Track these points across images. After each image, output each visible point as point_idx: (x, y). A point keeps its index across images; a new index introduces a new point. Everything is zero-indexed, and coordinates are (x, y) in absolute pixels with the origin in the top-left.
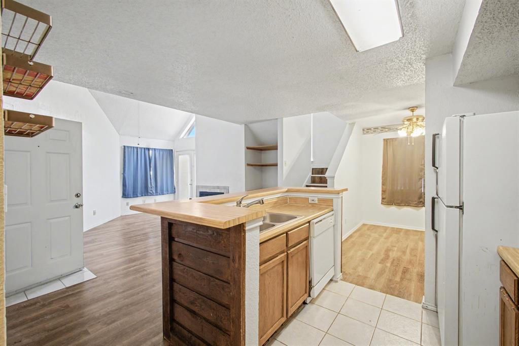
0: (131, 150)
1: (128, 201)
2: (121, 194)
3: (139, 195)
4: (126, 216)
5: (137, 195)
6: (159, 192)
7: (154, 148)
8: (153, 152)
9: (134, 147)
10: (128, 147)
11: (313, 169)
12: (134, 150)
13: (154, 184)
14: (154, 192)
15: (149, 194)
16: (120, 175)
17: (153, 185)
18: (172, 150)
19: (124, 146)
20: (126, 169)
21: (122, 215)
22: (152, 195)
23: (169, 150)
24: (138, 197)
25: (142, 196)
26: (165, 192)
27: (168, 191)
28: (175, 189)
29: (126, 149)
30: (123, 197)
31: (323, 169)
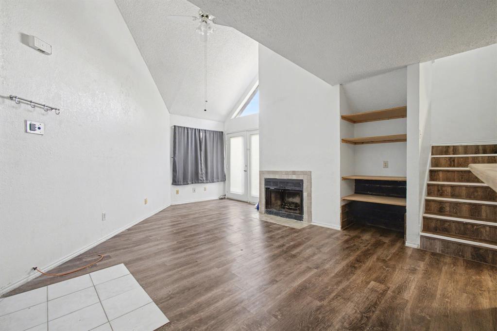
0: (182, 130)
1: (177, 189)
2: (170, 181)
3: (189, 182)
4: (175, 205)
5: (187, 182)
6: (209, 179)
7: (205, 129)
8: (204, 134)
9: (184, 128)
10: (178, 127)
11: (433, 147)
12: (184, 130)
13: (205, 169)
14: (204, 178)
15: (199, 181)
16: (171, 160)
17: (204, 171)
18: (222, 132)
19: (175, 126)
20: (177, 152)
21: (172, 204)
22: (203, 182)
23: (220, 132)
24: (188, 184)
25: (192, 183)
26: (215, 180)
27: (218, 179)
28: (225, 176)
29: (177, 128)
30: (173, 184)
31: (448, 147)
